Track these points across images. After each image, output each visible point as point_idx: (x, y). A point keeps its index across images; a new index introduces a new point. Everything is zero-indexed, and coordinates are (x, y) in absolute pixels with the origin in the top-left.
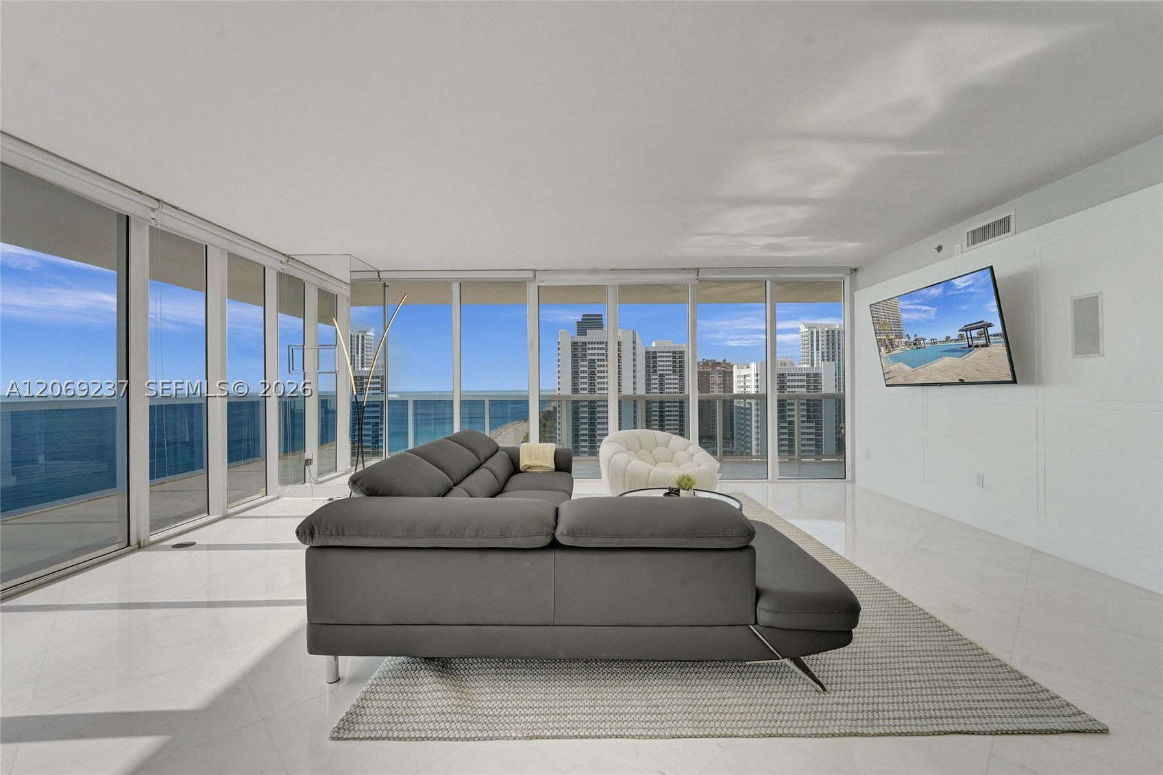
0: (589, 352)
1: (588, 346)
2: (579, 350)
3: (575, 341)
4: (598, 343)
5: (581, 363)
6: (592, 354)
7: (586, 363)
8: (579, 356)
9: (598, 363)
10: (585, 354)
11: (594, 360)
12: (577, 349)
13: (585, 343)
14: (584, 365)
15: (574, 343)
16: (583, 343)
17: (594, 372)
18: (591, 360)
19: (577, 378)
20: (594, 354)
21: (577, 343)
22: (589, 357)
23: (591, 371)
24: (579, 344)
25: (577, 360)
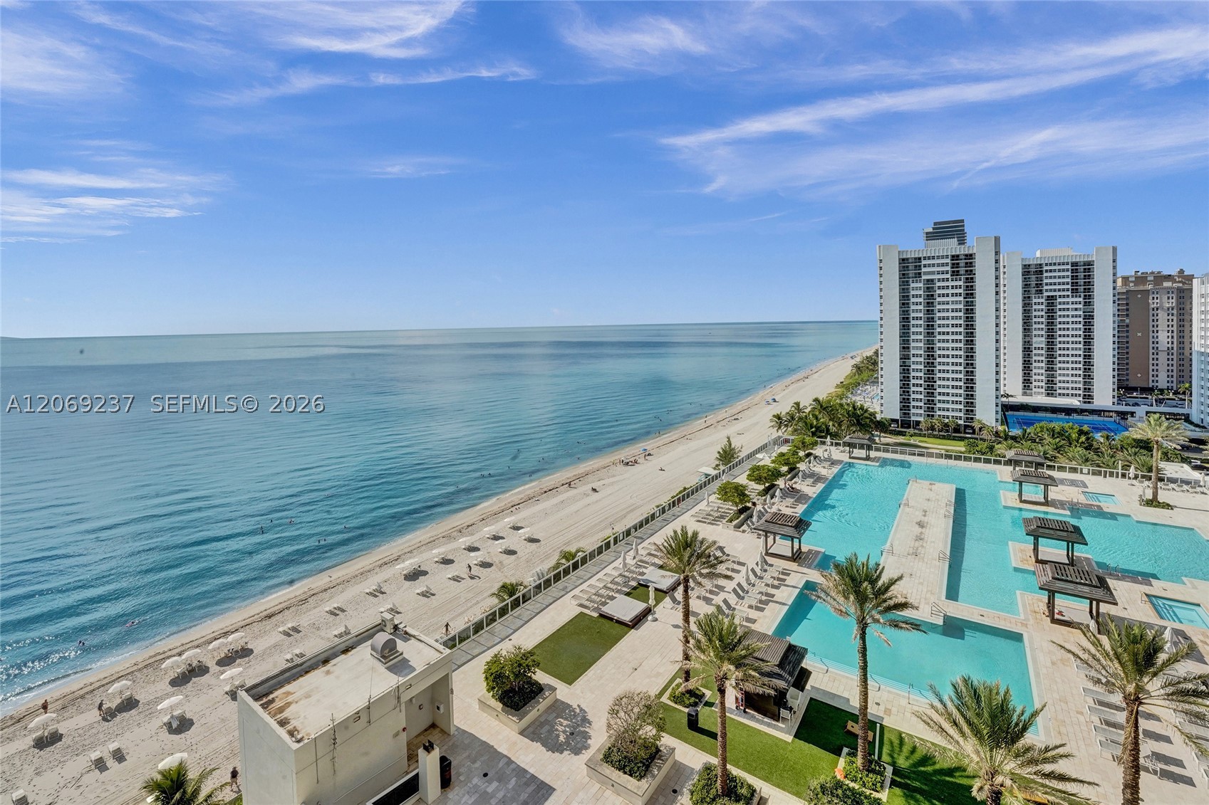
0: (924, 270)
1: (924, 262)
2: (910, 268)
3: (905, 257)
4: (938, 257)
5: (912, 285)
6: (929, 273)
7: (921, 285)
8: (911, 275)
9: (938, 284)
10: (920, 273)
11: (932, 280)
12: (908, 267)
13: (920, 259)
14: (917, 288)
15: (903, 260)
16: (915, 259)
17: (932, 295)
18: (928, 280)
19: (908, 304)
20: (933, 273)
21: (907, 259)
22: (924, 277)
23: (928, 295)
24: (910, 261)
25: (907, 282)
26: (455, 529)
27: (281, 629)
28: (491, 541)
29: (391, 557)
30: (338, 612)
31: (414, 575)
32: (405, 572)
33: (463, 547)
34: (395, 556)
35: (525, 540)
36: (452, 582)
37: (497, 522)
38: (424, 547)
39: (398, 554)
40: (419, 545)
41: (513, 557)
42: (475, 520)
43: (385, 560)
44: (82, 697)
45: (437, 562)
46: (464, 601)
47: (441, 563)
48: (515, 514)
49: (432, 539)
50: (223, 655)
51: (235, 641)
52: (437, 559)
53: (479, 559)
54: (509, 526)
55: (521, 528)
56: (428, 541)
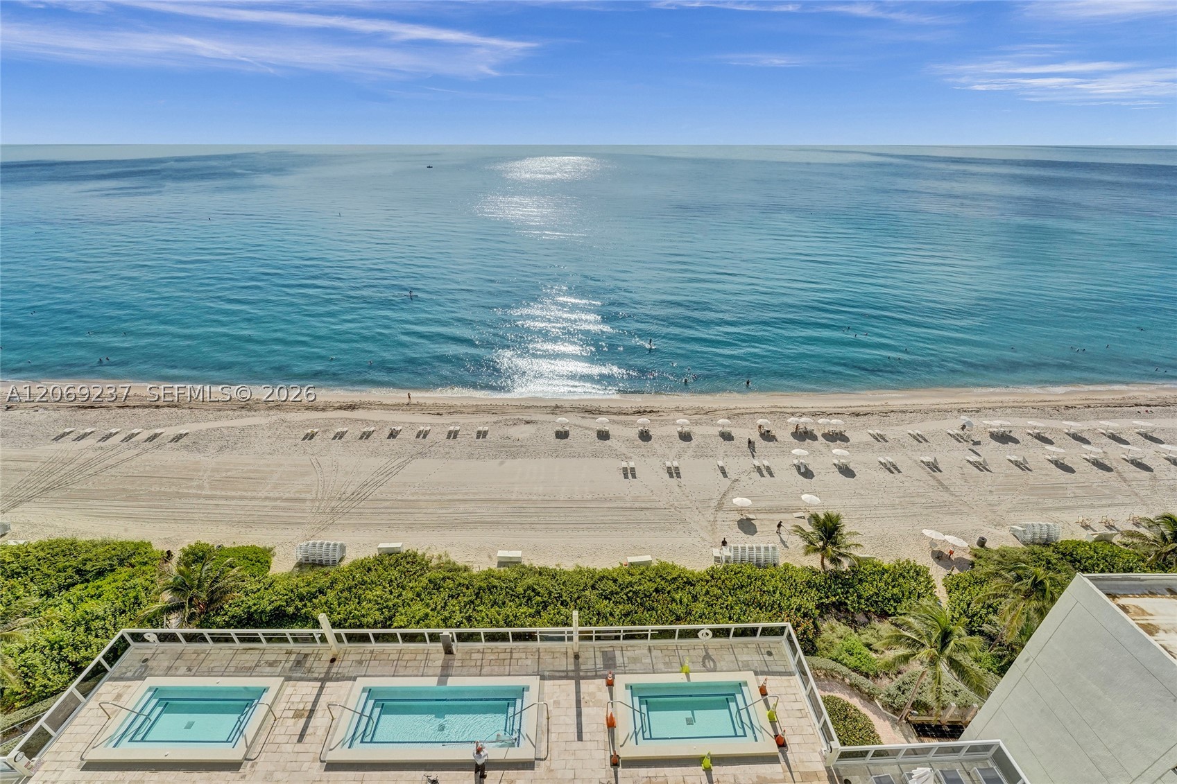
26: (1049, 403)
27: (871, 432)
28: (1106, 440)
29: (969, 405)
30: (920, 439)
31: (1003, 438)
32: (991, 430)
33: (1067, 431)
34: (974, 406)
35: (1167, 459)
36: (1053, 466)
37: (1115, 418)
38: (1009, 411)
39: (978, 406)
40: (1000, 405)
41: (1146, 474)
42: (1077, 402)
43: (962, 406)
44: (738, 415)
45: (1029, 434)
46: (1072, 495)
47: (1036, 437)
48: (1144, 417)
49: (1016, 404)
50: (826, 431)
51: (836, 424)
52: (1029, 431)
53: (1092, 456)
54: (1137, 431)
55: (1162, 443)
56: (1012, 404)
